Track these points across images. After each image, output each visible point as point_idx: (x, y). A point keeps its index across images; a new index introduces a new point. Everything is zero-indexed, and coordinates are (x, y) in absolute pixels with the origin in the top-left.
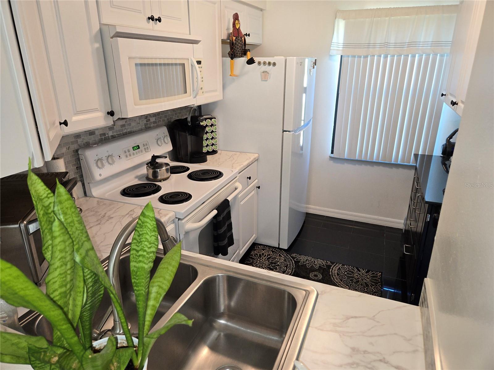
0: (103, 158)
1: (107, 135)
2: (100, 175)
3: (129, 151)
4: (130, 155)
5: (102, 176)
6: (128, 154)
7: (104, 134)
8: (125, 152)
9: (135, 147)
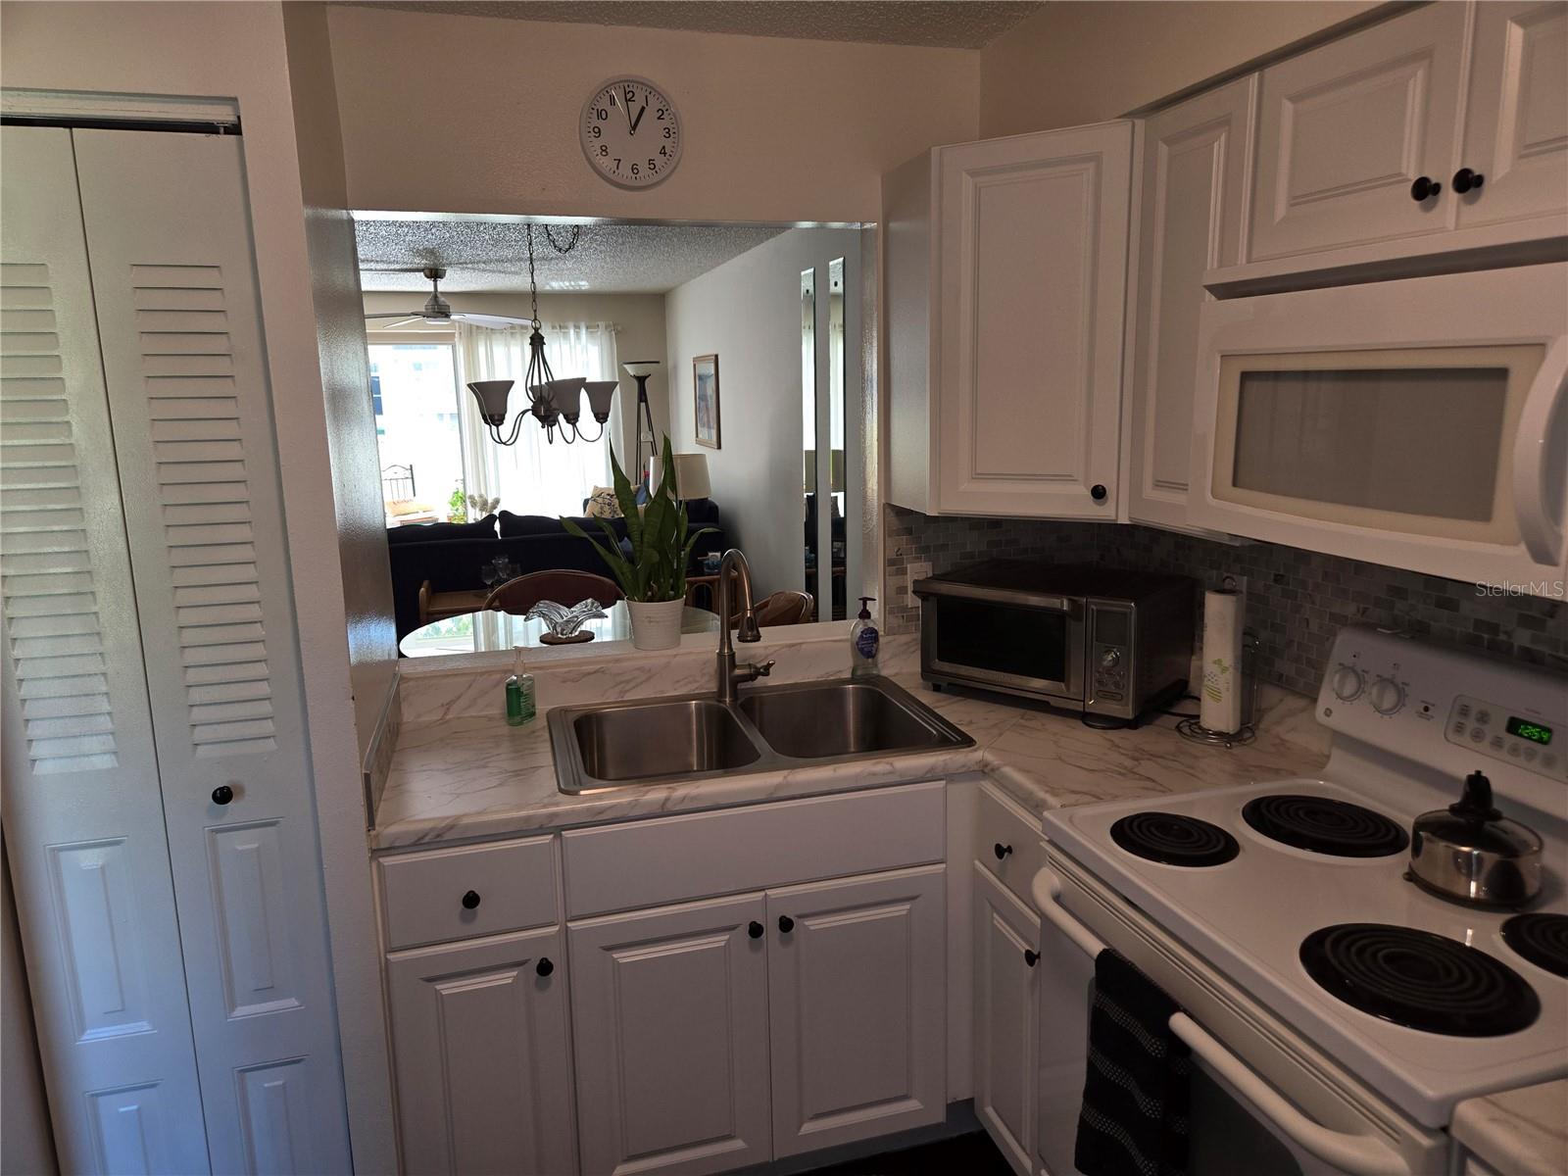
0: (1367, 672)
1: (1502, 637)
2: (1328, 712)
3: (1483, 717)
4: (1477, 736)
5: (1331, 718)
6: (1471, 724)
7: (1494, 628)
8: (1464, 711)
9: (1534, 726)
